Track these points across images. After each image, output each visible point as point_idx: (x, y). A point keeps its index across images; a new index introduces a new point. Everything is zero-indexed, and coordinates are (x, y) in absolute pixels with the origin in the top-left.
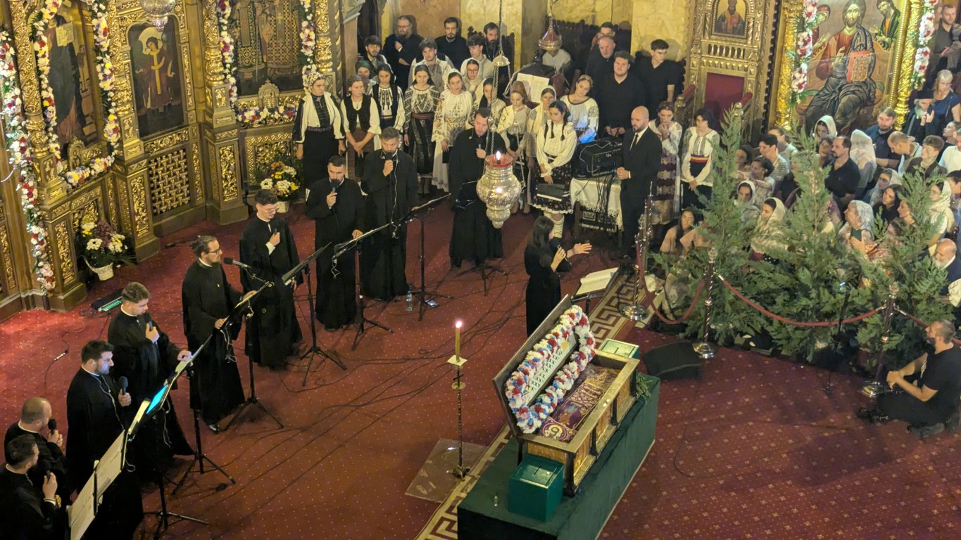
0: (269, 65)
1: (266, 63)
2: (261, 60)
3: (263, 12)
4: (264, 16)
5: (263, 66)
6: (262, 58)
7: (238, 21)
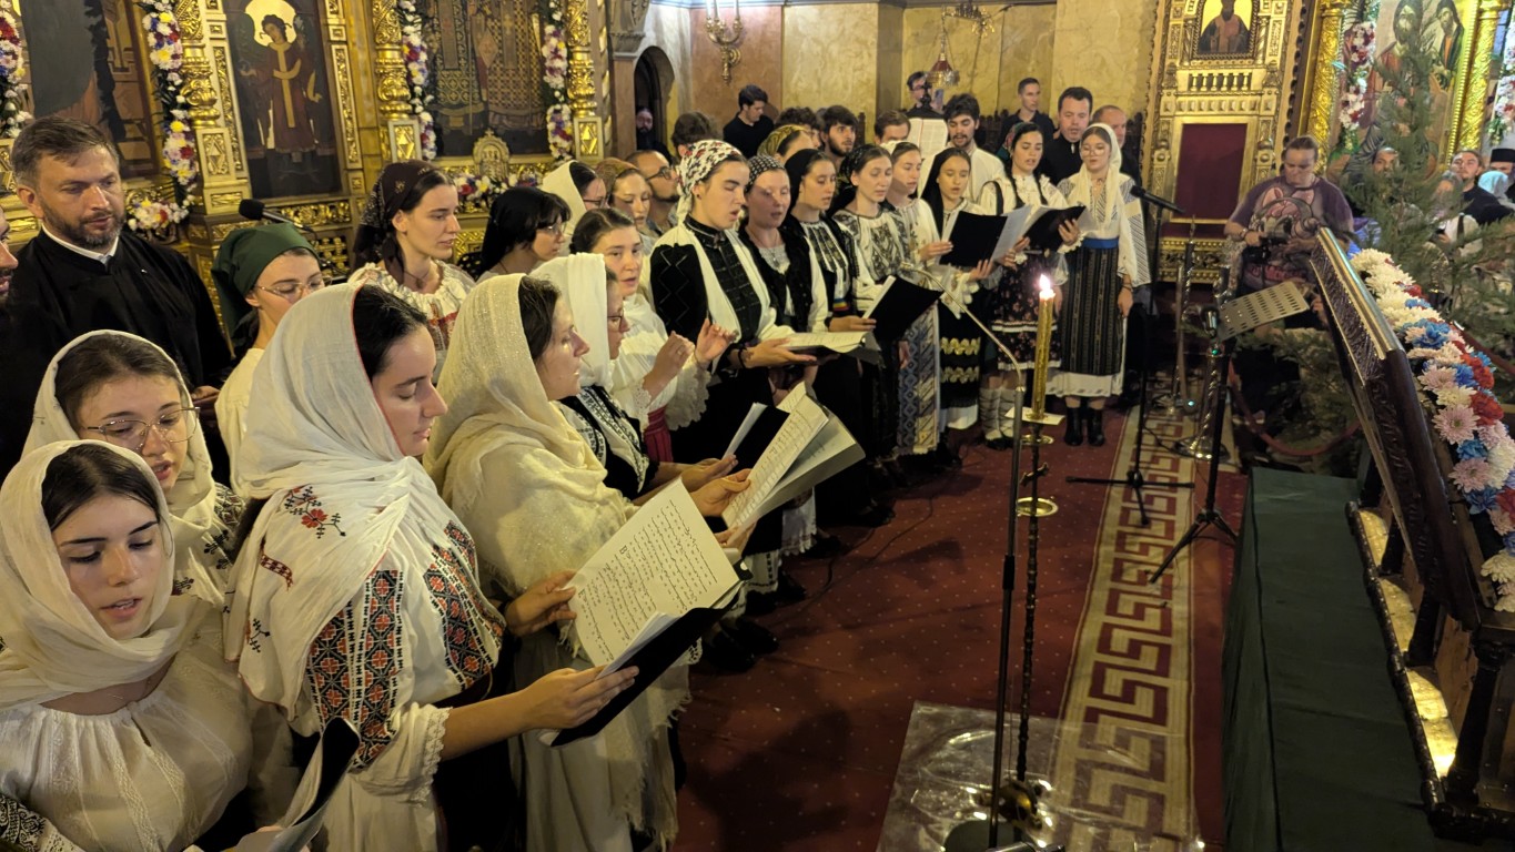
0: (492, 107)
1: (486, 104)
2: (477, 96)
3: (479, 10)
4: (481, 18)
5: (481, 108)
6: (480, 93)
7: (435, 21)
